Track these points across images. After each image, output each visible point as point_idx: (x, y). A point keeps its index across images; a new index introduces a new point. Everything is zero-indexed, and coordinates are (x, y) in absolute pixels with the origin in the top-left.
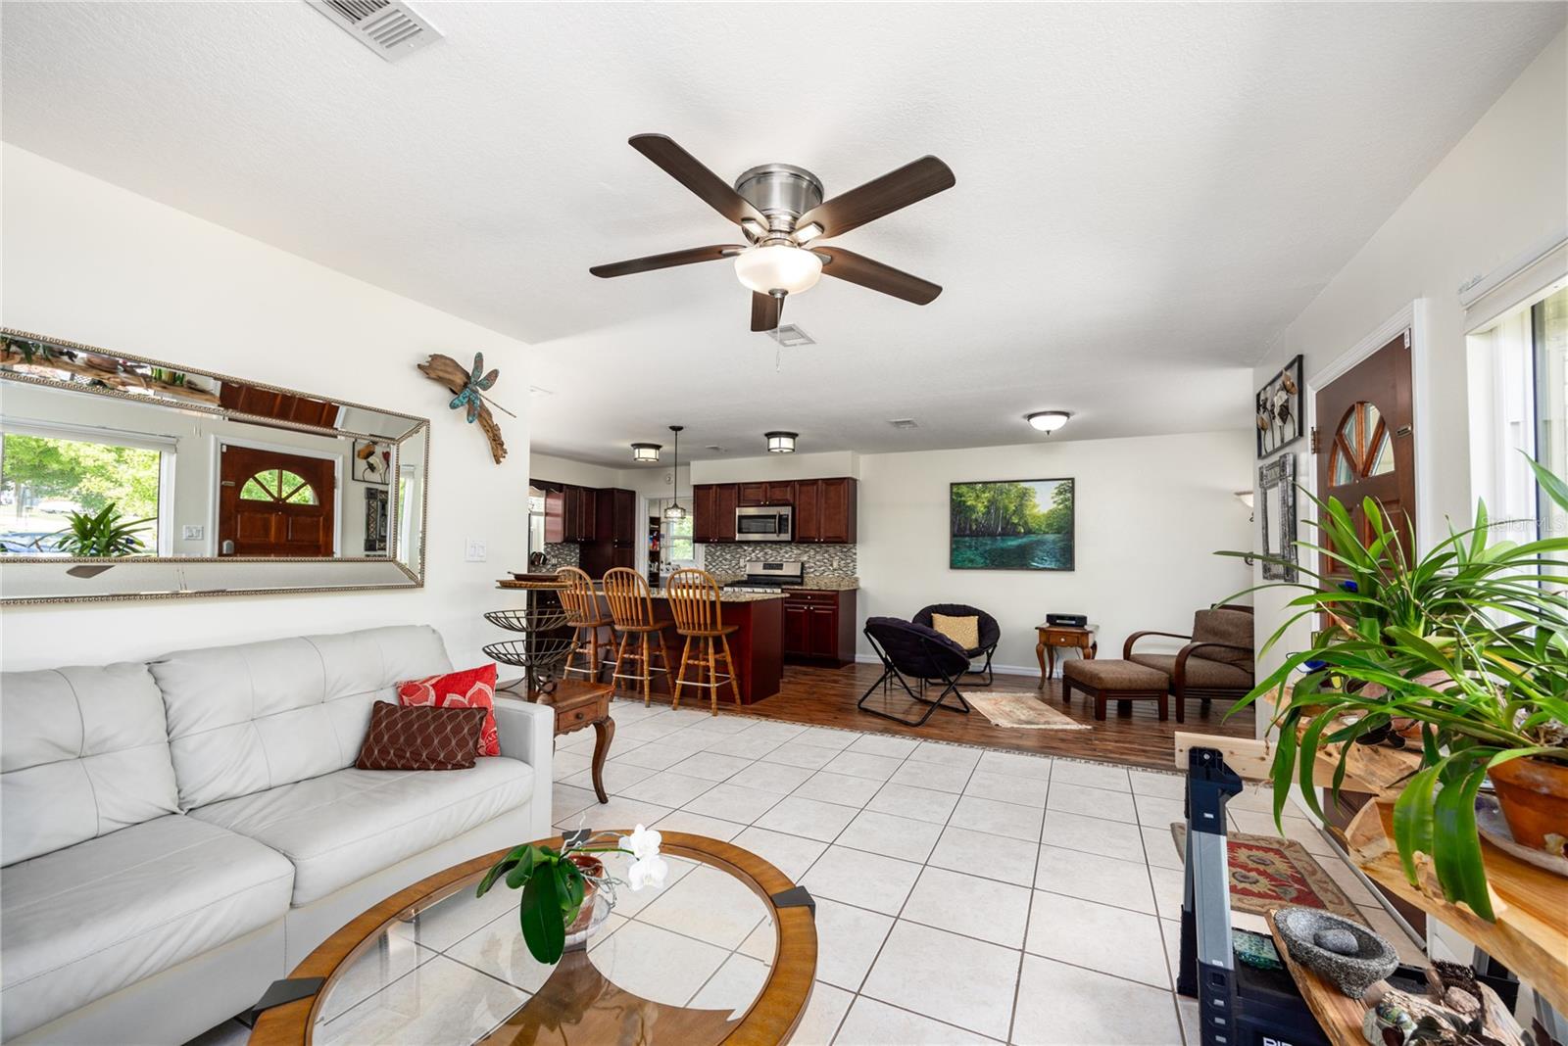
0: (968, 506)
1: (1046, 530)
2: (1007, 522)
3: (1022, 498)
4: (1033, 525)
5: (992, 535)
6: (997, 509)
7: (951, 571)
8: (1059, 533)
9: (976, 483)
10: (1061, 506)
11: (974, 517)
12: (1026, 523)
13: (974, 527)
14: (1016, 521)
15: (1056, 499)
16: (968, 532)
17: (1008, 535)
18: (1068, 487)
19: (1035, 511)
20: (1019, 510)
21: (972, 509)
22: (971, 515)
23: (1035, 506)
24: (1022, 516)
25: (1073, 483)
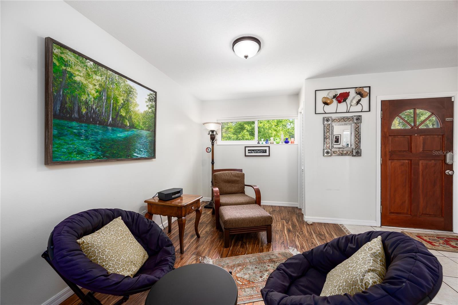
0: (75, 82)
1: (143, 127)
2: (117, 114)
3: (128, 95)
4: (135, 121)
5: (103, 124)
6: (108, 98)
7: (45, 168)
8: (149, 130)
9: (87, 58)
10: (150, 110)
11: (84, 98)
12: (130, 117)
13: (84, 111)
14: (124, 114)
15: (148, 104)
16: (76, 115)
17: (118, 127)
18: (154, 98)
19: (137, 109)
20: (126, 104)
21: (81, 87)
22: (80, 95)
23: (136, 105)
24: (128, 111)
25: (156, 95)
